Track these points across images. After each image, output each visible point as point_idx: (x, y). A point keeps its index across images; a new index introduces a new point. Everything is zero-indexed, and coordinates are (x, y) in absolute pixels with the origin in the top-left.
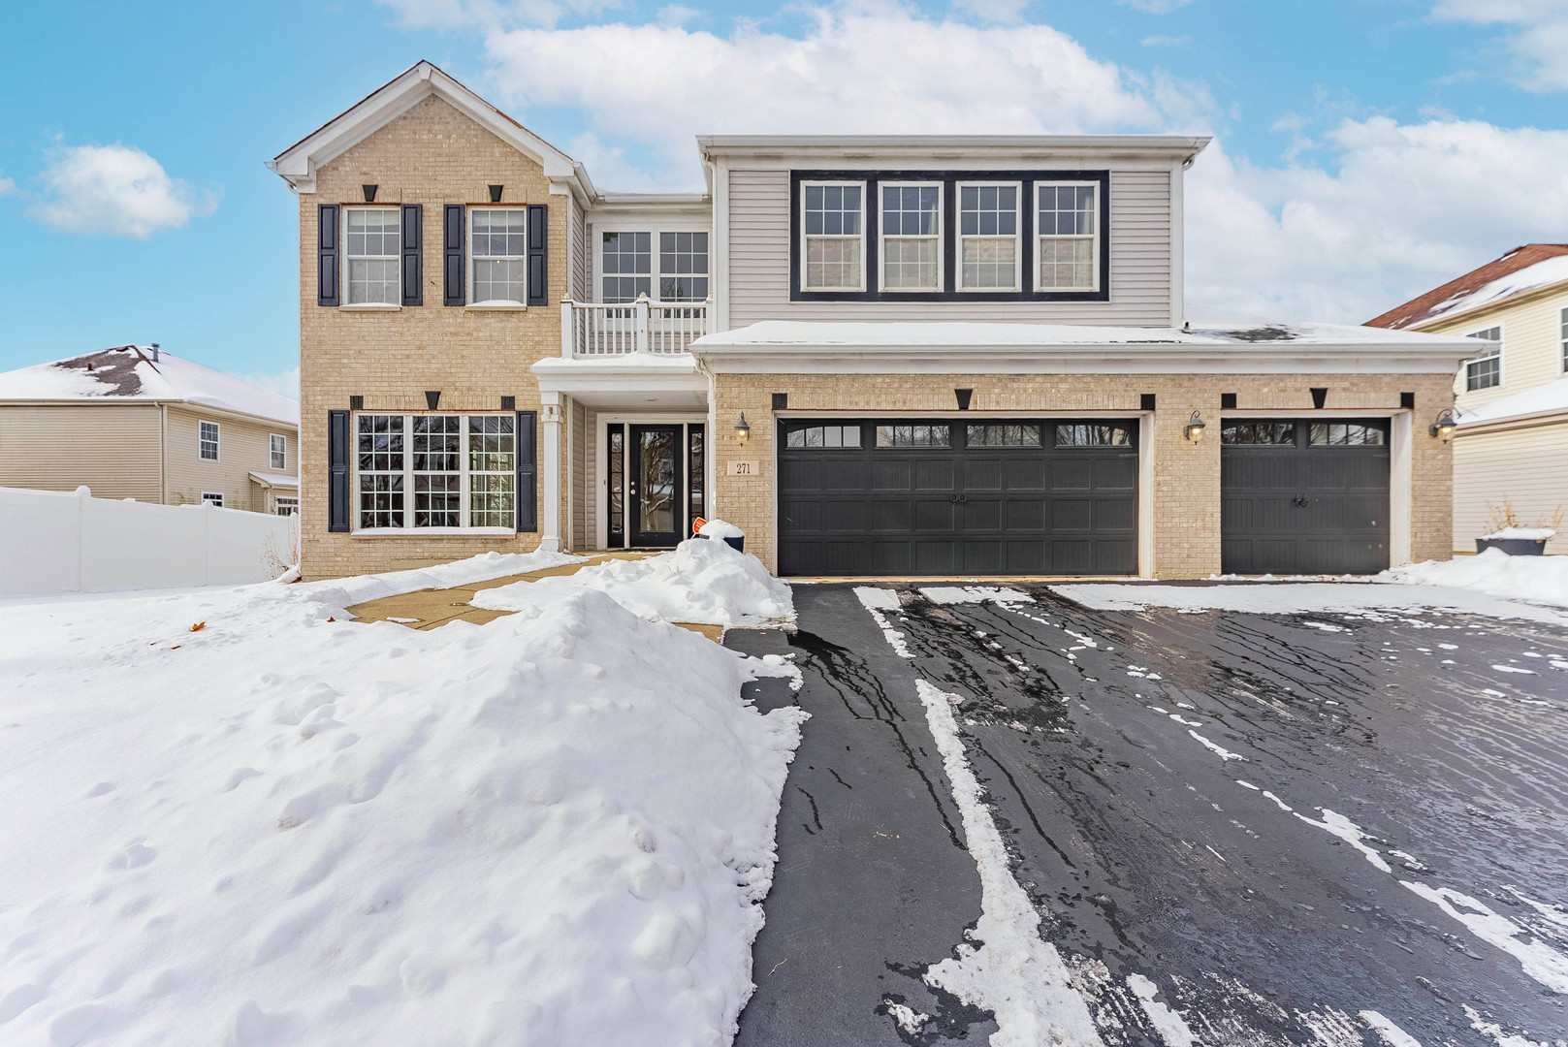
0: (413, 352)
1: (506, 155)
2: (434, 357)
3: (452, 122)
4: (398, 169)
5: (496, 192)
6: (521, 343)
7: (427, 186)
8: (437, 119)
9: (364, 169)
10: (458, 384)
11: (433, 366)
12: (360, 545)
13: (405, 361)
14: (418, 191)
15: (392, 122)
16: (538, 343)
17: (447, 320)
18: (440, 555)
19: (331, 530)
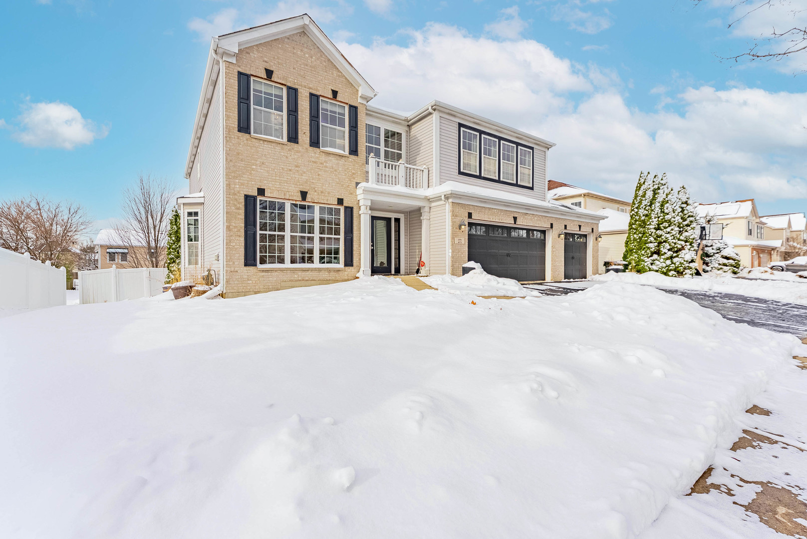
0: (293, 168)
1: (339, 76)
2: (304, 173)
3: (313, 50)
4: (284, 65)
5: (335, 93)
6: (346, 172)
7: (300, 80)
8: (305, 45)
9: (265, 59)
10: (316, 189)
11: (303, 177)
12: (263, 274)
13: (289, 172)
14: (296, 81)
15: (281, 38)
16: (354, 174)
17: (311, 154)
18: (307, 278)
19: (246, 265)
